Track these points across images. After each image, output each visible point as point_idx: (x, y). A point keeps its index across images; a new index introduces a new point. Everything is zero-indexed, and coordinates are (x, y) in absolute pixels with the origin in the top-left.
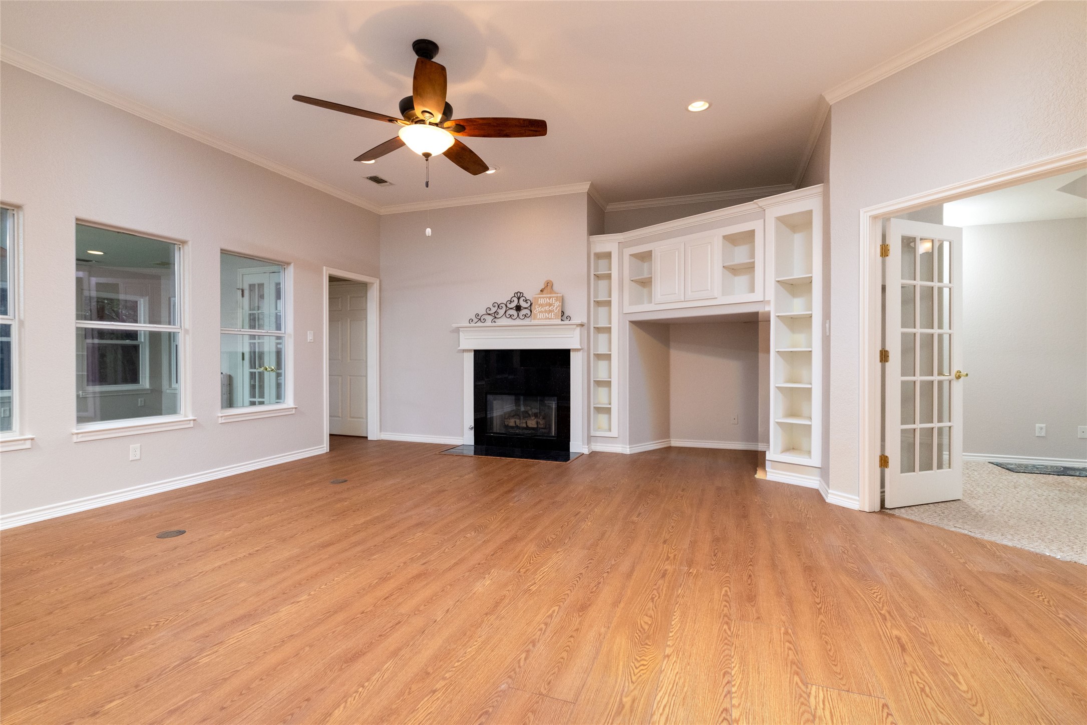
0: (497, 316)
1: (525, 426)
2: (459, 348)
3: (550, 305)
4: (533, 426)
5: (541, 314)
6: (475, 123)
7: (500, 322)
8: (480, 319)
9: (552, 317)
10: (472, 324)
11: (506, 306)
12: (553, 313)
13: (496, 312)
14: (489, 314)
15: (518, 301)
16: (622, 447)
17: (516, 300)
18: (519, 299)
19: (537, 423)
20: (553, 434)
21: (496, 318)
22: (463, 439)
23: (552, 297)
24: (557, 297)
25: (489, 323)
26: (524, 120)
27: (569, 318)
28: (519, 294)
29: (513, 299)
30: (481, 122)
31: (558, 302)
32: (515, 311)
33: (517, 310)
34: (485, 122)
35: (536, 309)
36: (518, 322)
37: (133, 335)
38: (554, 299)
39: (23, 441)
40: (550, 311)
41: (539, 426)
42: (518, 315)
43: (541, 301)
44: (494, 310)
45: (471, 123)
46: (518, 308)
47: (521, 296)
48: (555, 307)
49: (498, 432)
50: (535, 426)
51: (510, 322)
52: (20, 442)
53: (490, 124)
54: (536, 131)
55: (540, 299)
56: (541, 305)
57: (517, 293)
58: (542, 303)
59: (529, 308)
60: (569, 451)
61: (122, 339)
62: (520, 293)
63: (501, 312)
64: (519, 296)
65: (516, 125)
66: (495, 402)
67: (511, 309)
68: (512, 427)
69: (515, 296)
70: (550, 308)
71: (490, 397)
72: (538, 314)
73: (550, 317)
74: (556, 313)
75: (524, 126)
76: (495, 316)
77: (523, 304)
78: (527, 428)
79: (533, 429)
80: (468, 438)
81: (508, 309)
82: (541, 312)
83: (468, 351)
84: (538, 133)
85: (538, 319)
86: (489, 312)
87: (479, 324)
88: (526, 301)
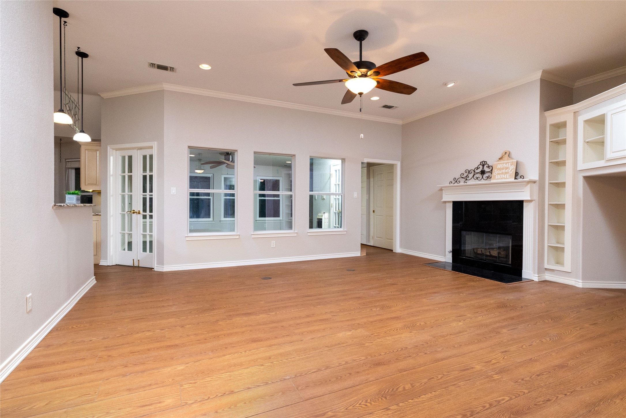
0: (467, 179)
1: (489, 255)
2: (442, 200)
3: (507, 168)
4: (495, 255)
5: (499, 175)
6: (383, 68)
7: (470, 182)
8: (456, 181)
9: (507, 177)
10: (451, 185)
11: (474, 171)
12: (508, 174)
13: (467, 176)
14: (463, 178)
15: (483, 168)
16: (575, 281)
17: (481, 167)
18: (483, 166)
19: (499, 253)
20: (510, 263)
21: (467, 180)
22: (445, 258)
23: (508, 163)
24: (512, 162)
25: (462, 183)
26: (410, 56)
27: (522, 177)
28: (483, 163)
29: (480, 166)
30: (385, 66)
31: (513, 166)
32: (481, 175)
33: (481, 174)
34: (388, 65)
35: (495, 172)
36: (483, 182)
37: (278, 196)
38: (509, 164)
39: (236, 236)
40: (506, 173)
41: (500, 255)
42: (482, 177)
43: (499, 166)
44: (466, 175)
45: (381, 69)
46: (483, 172)
47: (485, 164)
48: (510, 169)
49: (469, 256)
50: (497, 255)
51: (477, 182)
52: (235, 236)
53: (391, 65)
54: (421, 60)
55: (498, 165)
56: (500, 169)
57: (482, 162)
58: (500, 167)
59: (491, 172)
60: (522, 277)
61: (274, 197)
62: (485, 162)
63: (471, 176)
64: (483, 164)
65: (406, 61)
66: (467, 236)
67: (478, 173)
68: (479, 254)
69: (481, 164)
70: (506, 171)
71: (464, 233)
72: (497, 175)
73: (506, 177)
74: (511, 174)
75: (412, 60)
76: (466, 179)
77: (486, 169)
78: (491, 256)
79: (495, 257)
80: (448, 258)
81: (475, 173)
82: (498, 174)
83: (449, 202)
84: (423, 61)
85: (496, 179)
86: (463, 176)
87: (456, 184)
88: (489, 167)
